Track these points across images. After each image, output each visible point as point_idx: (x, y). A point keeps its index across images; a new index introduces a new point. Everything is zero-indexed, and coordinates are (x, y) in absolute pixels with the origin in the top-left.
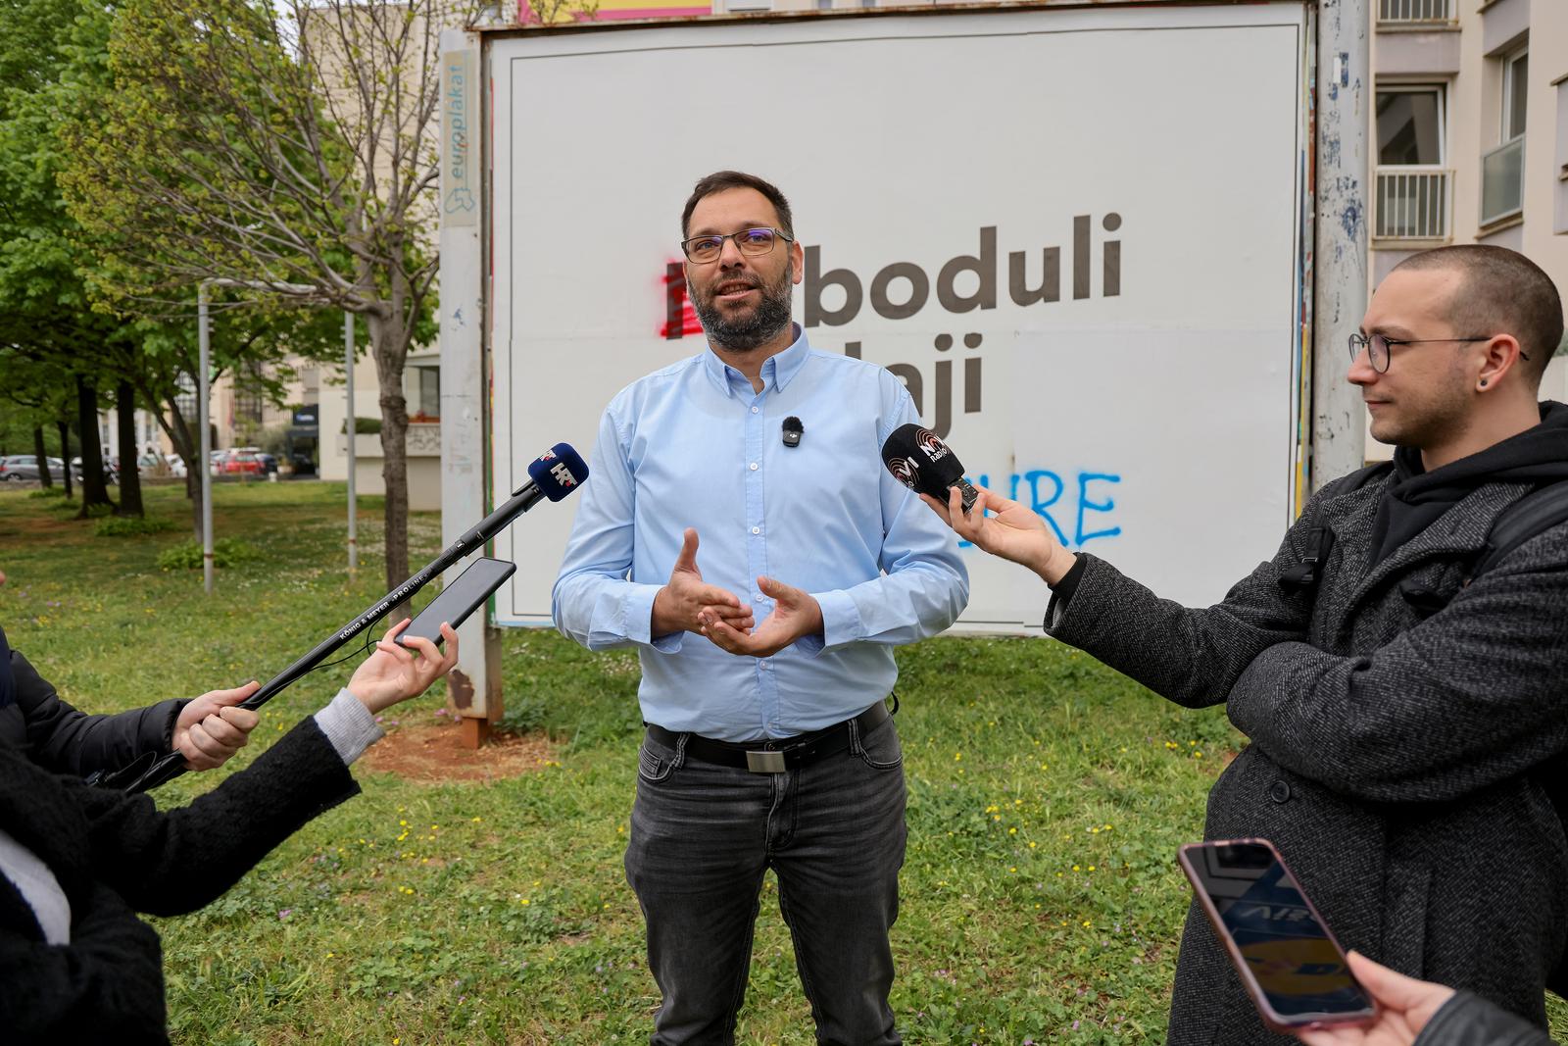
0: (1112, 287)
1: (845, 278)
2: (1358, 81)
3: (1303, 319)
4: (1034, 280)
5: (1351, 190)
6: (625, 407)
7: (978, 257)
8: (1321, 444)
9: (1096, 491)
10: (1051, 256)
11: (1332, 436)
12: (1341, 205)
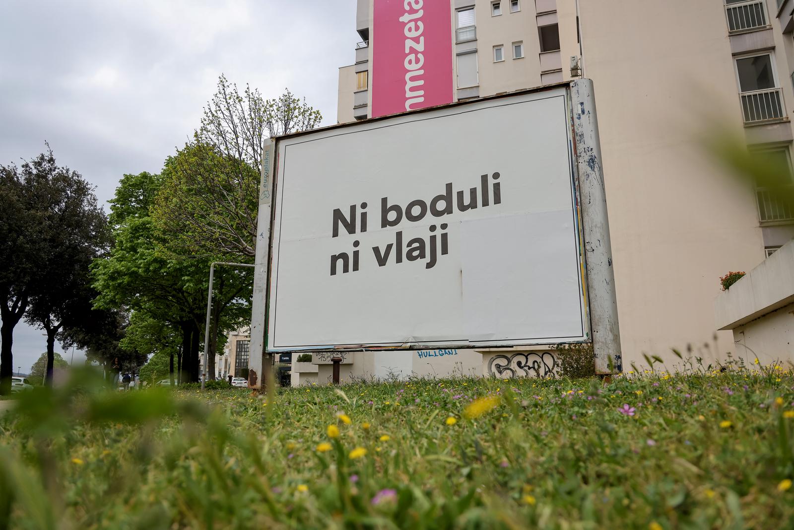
0: (497, 200)
1: (396, 208)
2: (589, 112)
3: (577, 204)
4: (467, 201)
5: (590, 152)
7: (445, 195)
8: (589, 254)
10: (473, 192)
11: (593, 250)
12: (587, 158)
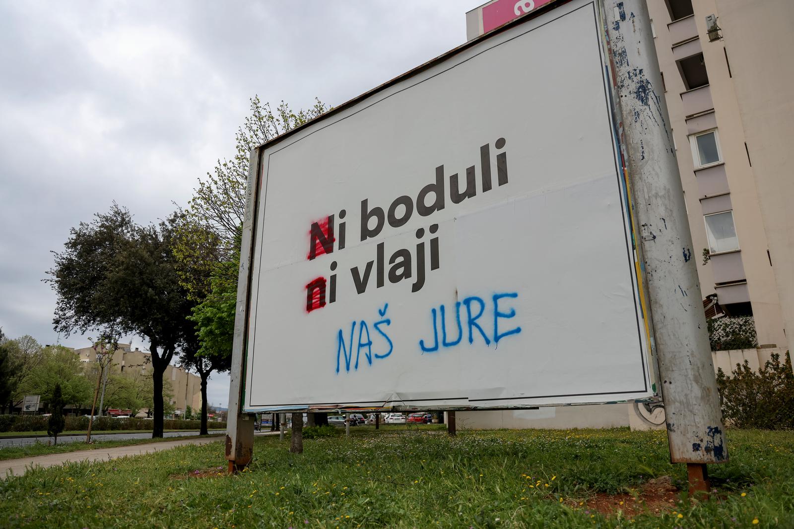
0: (503, 179)
1: (378, 212)
2: (632, 14)
3: (623, 165)
4: (462, 188)
5: (639, 76)
7: (435, 183)
8: (648, 245)
9: (504, 305)
10: (471, 172)
11: (654, 237)
12: (633, 86)
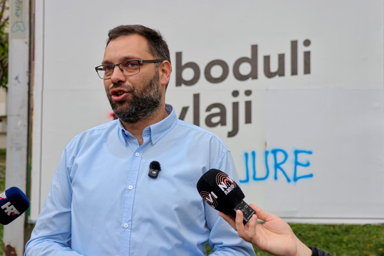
0: (307, 70)
1: (193, 66)
4: (274, 67)
6: (74, 147)
9: (302, 158)
10: (281, 57)
